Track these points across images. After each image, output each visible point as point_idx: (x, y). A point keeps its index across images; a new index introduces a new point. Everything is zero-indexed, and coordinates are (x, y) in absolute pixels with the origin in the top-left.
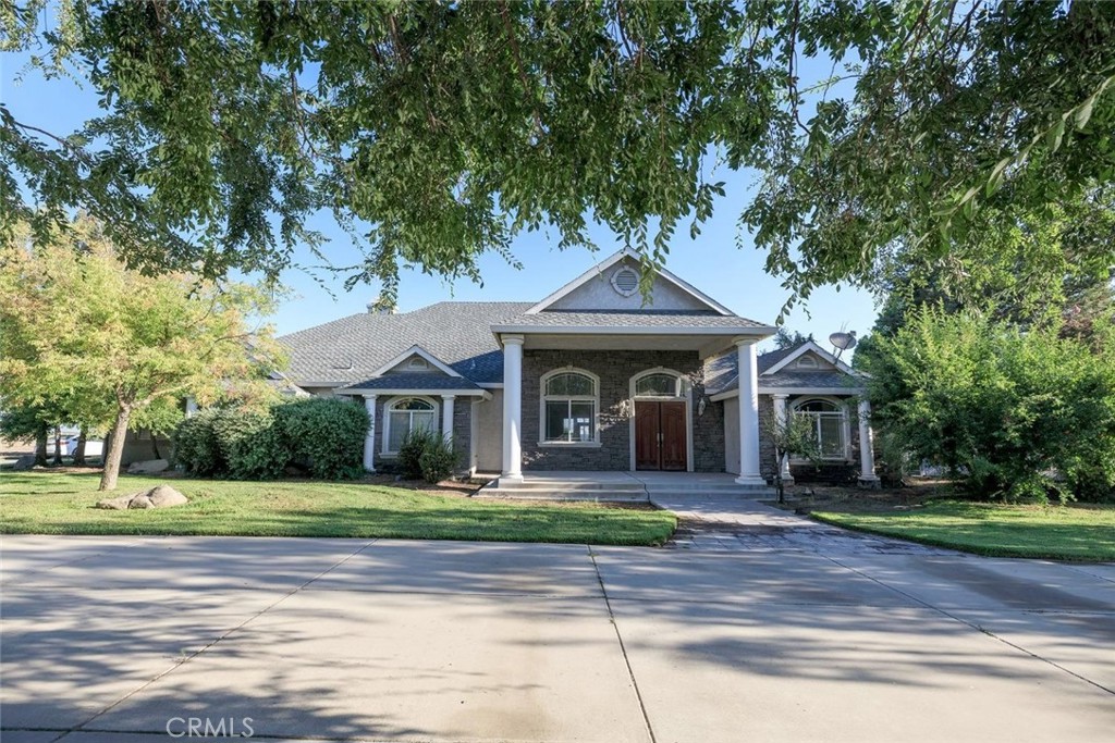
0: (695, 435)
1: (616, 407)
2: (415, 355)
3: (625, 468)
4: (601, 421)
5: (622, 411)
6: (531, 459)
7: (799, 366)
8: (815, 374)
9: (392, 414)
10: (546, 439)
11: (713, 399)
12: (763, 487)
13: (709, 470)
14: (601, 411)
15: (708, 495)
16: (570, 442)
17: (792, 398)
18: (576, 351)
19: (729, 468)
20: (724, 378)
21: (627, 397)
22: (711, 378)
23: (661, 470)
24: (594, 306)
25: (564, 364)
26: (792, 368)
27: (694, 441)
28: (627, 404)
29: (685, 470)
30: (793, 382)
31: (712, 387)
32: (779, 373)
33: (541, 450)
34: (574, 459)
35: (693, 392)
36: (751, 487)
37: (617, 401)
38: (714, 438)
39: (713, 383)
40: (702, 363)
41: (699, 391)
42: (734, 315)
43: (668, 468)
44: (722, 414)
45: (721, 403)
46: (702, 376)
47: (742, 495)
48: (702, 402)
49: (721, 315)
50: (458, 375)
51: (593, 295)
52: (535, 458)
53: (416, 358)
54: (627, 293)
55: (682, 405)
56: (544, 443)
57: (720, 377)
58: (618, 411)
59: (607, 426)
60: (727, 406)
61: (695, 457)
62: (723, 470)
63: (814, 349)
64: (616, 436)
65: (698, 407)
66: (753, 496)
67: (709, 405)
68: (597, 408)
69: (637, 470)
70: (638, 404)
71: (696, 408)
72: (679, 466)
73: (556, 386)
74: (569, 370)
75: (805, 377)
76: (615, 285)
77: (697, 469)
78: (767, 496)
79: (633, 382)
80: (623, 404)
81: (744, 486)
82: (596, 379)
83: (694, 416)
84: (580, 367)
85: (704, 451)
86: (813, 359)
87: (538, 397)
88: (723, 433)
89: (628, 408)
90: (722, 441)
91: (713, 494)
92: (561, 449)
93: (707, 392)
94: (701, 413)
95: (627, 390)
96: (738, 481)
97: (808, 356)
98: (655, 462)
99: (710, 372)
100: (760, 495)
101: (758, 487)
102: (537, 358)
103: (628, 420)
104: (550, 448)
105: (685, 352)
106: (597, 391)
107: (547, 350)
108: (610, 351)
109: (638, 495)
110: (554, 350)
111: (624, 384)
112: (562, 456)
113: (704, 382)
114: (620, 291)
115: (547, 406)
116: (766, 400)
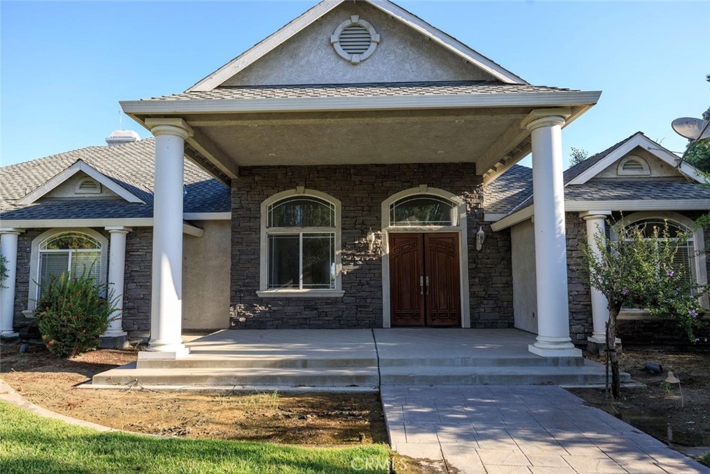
0: (471, 277)
1: (364, 241)
2: (80, 174)
3: (374, 324)
4: (343, 260)
5: (371, 247)
6: (248, 314)
7: (621, 172)
8: (647, 183)
9: (44, 255)
10: (270, 287)
11: (496, 227)
12: (578, 362)
13: (491, 325)
14: (344, 246)
15: (481, 378)
16: (301, 290)
17: (615, 216)
18: (308, 167)
19: (520, 321)
20: (511, 201)
21: (377, 227)
22: (493, 200)
23: (426, 326)
24: (304, 79)
25: (292, 185)
26: (611, 175)
27: (471, 285)
28: (378, 237)
29: (459, 326)
30: (616, 193)
31: (495, 212)
32: (592, 182)
33: (261, 301)
34: (307, 313)
35: (469, 219)
36: (556, 361)
37: (364, 234)
38: (498, 281)
39: (496, 208)
40: (480, 180)
41: (476, 218)
42: (524, 83)
43: (436, 323)
44: (509, 249)
45: (507, 232)
46: (481, 197)
47: (542, 377)
48: (481, 232)
49: (504, 84)
50: (140, 201)
51: (303, 62)
52: (254, 312)
53: (81, 178)
54: (356, 58)
55: (454, 237)
56: (265, 291)
57: (506, 199)
58: (366, 246)
59: (351, 267)
60: (516, 237)
61: (472, 308)
62: (511, 325)
63: (645, 145)
64: (364, 281)
65: (475, 239)
66: (560, 379)
67: (490, 235)
68: (338, 243)
69: (393, 326)
70: (393, 237)
71: (472, 240)
72: (449, 320)
73: (282, 216)
74: (300, 192)
75: (636, 187)
76: (338, 47)
77: (475, 324)
78: (586, 378)
79: (386, 207)
80: (372, 236)
81: (545, 359)
82: (336, 205)
83: (470, 251)
84: (315, 188)
85: (485, 298)
86: (642, 162)
87: (258, 230)
88: (511, 275)
89: (379, 242)
90: (509, 284)
91: (491, 377)
92: (288, 300)
93: (487, 218)
94: (479, 247)
95: (379, 219)
96: (536, 349)
97: (635, 158)
98: (418, 315)
99: (492, 192)
100: (573, 378)
101: (568, 361)
102: (257, 178)
103: (380, 259)
104: (274, 299)
105: (456, 165)
106: (337, 220)
107: (270, 167)
108: (355, 166)
109: (361, 379)
110: (279, 167)
111: (375, 211)
112: (290, 310)
113: (485, 204)
114: (344, 55)
115: (271, 241)
116: (575, 220)
